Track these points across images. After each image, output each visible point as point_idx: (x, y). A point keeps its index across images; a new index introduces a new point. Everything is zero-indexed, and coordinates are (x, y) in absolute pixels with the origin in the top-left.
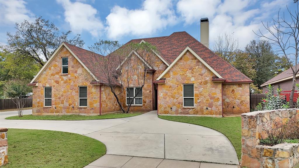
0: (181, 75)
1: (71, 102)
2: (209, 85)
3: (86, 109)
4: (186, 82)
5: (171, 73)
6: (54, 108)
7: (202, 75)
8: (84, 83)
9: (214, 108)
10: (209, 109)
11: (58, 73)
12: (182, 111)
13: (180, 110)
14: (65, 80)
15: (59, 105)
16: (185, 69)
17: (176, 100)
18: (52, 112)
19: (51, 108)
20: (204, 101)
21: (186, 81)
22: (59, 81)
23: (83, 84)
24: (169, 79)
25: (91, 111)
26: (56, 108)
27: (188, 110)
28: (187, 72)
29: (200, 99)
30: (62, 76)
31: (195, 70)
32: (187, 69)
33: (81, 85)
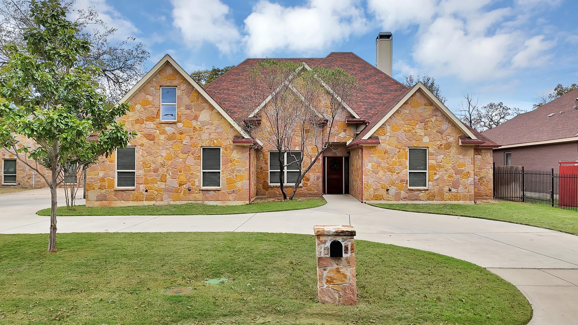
0: (405, 131)
1: (183, 178)
2: (453, 150)
3: (219, 192)
4: (415, 144)
5: (388, 128)
6: (141, 191)
7: (441, 133)
8: (215, 141)
9: (461, 189)
10: (453, 190)
11: (153, 118)
12: (407, 195)
13: (403, 194)
14: (169, 133)
15: (156, 185)
16: (412, 121)
17: (397, 176)
18: (137, 199)
19: (134, 190)
20: (445, 178)
21: (414, 142)
22: (155, 135)
23: (212, 143)
24: (383, 137)
25: (231, 197)
26: (146, 191)
27: (418, 192)
28: (417, 126)
29: (438, 174)
30: (162, 125)
31: (430, 124)
32: (416, 122)
33: (206, 144)
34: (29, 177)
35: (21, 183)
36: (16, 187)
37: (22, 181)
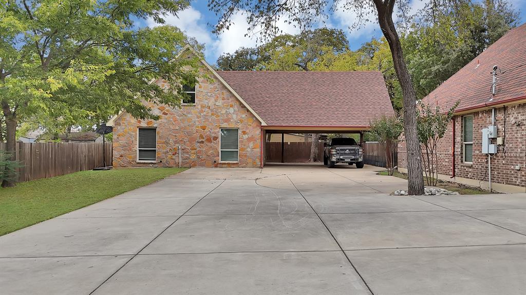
34: (174, 152)
35: (164, 161)
36: (156, 165)
37: (164, 157)
